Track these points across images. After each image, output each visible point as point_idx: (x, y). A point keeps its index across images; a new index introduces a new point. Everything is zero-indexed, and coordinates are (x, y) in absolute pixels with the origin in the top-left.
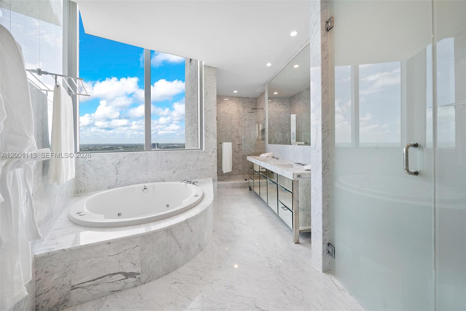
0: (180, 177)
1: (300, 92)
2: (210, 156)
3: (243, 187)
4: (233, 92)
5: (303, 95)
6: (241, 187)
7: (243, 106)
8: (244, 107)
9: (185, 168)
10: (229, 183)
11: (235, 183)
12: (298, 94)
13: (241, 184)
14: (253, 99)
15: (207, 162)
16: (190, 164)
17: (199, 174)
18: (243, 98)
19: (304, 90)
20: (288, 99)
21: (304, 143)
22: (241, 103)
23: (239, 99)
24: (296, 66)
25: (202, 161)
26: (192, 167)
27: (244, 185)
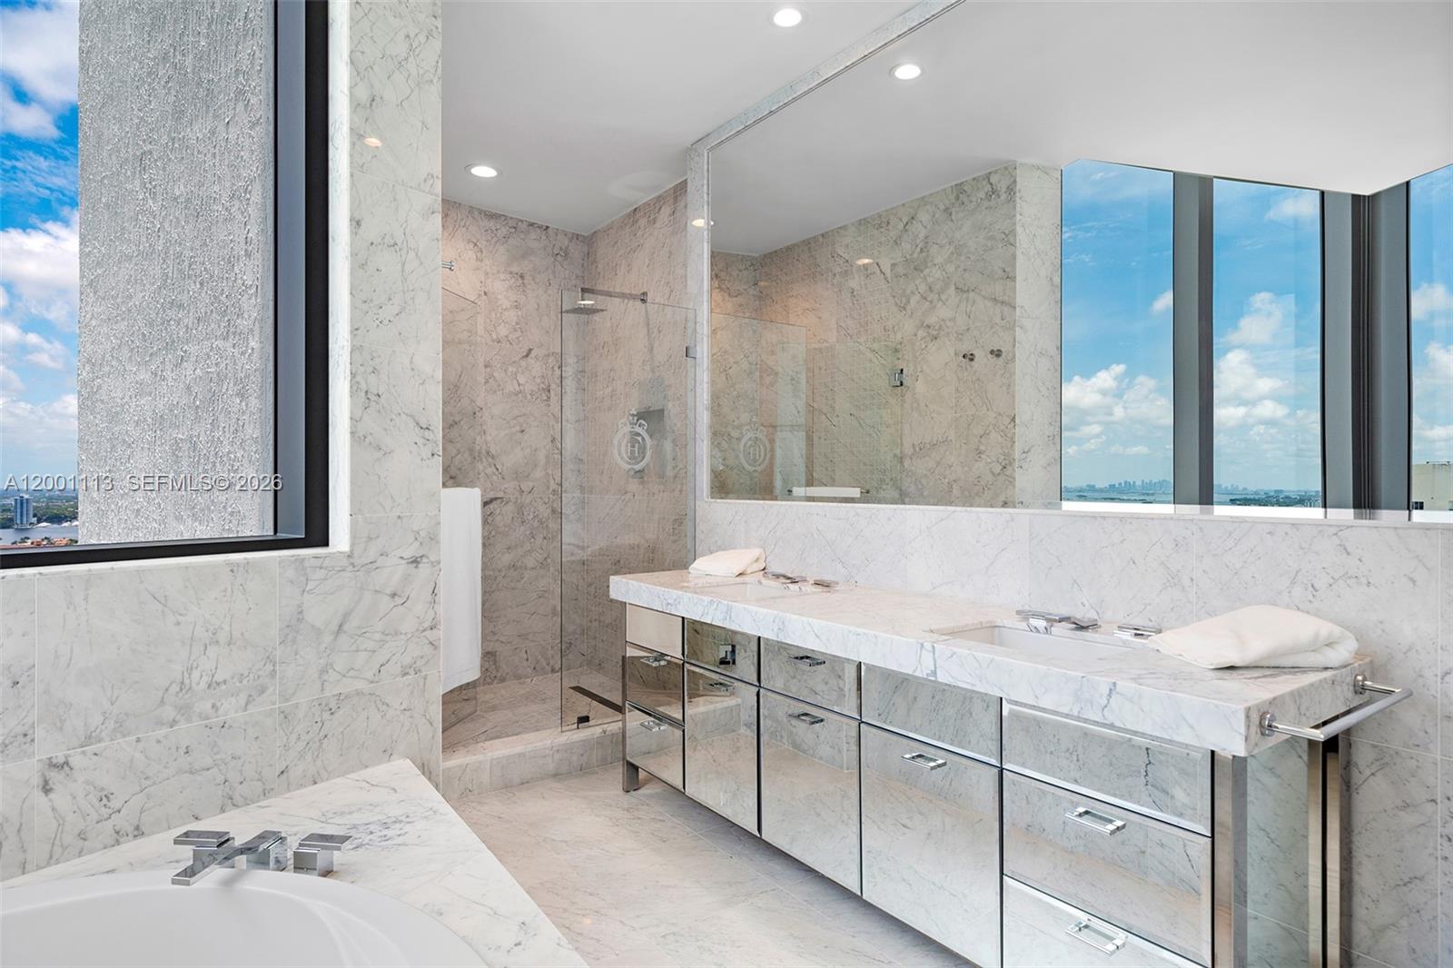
0: (115, 804)
1: (823, 235)
2: (394, 595)
3: (569, 775)
4: (468, 167)
5: (840, 251)
6: (556, 776)
7: (515, 269)
8: (522, 277)
9: (169, 712)
10: (480, 757)
11: (521, 755)
12: (808, 244)
13: (557, 756)
14: (571, 241)
15: (371, 645)
16: (219, 678)
17: (302, 745)
18: (511, 223)
19: (844, 228)
20: (749, 263)
21: (858, 490)
22: (502, 249)
23: (492, 224)
24: (908, 71)
25: (327, 639)
26: (243, 698)
27: (575, 758)
